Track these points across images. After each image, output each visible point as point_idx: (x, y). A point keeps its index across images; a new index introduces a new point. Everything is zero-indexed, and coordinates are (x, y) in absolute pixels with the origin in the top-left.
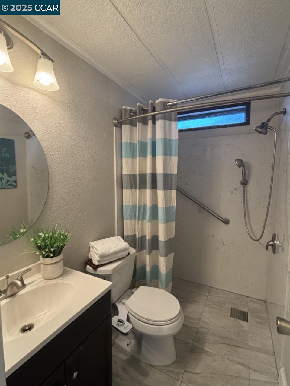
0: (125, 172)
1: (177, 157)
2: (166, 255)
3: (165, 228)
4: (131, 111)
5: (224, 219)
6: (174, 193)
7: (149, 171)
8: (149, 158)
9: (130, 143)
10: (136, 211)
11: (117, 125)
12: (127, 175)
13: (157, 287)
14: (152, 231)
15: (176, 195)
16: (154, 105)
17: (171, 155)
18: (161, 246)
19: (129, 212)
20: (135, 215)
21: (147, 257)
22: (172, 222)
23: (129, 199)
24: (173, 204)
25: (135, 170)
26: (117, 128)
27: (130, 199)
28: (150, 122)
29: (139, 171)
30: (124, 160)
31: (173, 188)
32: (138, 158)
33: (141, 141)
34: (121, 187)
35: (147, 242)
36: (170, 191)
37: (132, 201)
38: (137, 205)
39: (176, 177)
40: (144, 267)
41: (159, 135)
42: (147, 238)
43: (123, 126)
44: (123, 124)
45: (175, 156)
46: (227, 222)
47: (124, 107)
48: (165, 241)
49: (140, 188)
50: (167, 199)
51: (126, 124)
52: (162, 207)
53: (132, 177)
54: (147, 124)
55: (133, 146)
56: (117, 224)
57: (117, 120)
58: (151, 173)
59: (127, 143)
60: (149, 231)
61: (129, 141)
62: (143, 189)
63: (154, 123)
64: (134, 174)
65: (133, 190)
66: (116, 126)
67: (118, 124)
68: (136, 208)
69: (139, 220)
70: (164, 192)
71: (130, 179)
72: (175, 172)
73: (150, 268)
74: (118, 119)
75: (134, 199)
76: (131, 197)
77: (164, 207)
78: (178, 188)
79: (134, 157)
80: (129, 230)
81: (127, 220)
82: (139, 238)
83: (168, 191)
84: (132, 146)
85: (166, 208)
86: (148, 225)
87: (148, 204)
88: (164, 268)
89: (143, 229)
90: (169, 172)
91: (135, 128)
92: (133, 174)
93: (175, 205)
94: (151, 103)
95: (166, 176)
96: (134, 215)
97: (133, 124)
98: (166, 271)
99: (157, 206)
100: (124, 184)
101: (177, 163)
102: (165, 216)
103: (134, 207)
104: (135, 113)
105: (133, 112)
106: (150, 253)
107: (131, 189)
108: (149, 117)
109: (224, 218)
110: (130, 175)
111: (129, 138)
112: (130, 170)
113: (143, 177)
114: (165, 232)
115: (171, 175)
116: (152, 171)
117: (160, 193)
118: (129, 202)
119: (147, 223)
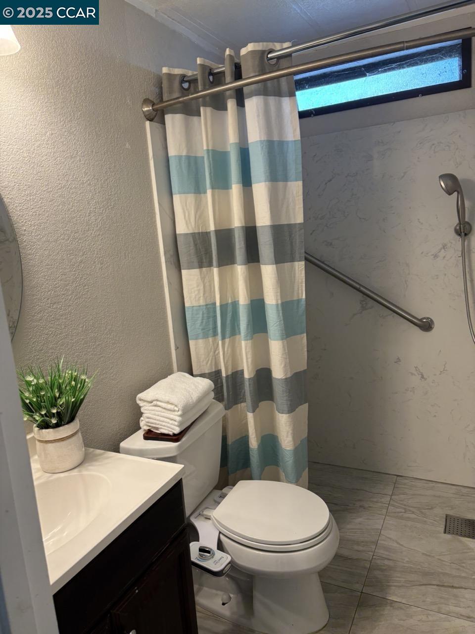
0: (182, 228)
1: (300, 183)
2: (291, 409)
3: (285, 350)
4: (183, 79)
5: (421, 320)
6: (299, 268)
7: (237, 221)
8: (236, 190)
9: (188, 157)
10: (215, 317)
11: (152, 117)
12: (187, 234)
13: (277, 479)
14: (255, 361)
15: (303, 272)
16: (237, 61)
17: (286, 179)
18: (279, 391)
19: (199, 322)
20: (215, 328)
21: (250, 416)
22: (298, 337)
23: (196, 292)
24: (298, 294)
25: (205, 223)
26: (155, 124)
27: (199, 290)
28: (231, 104)
29: (215, 224)
30: (177, 198)
31: (297, 256)
32: (209, 192)
33: (213, 150)
34: (177, 264)
35: (247, 384)
36: (289, 264)
37: (204, 294)
38: (218, 304)
39: (303, 231)
40: (244, 441)
41: (255, 134)
42: (247, 375)
43: (168, 118)
44: (167, 113)
45: (296, 180)
46: (426, 326)
47: (165, 70)
48: (286, 379)
49: (220, 265)
50: (283, 282)
51: (174, 112)
52: (274, 302)
53: (200, 239)
54: (225, 108)
55: (196, 163)
56: (176, 350)
57: (153, 105)
58: (242, 227)
59: (180, 157)
60: (250, 360)
61: (184, 154)
62: (227, 265)
63: (241, 104)
64: (204, 231)
65: (204, 269)
66: (151, 120)
67: (154, 113)
68: (215, 312)
69: (223, 338)
70: (276, 267)
71: (196, 245)
72: (300, 219)
73: (257, 441)
74: (155, 101)
75: (208, 289)
76: (202, 287)
77: (280, 302)
78: (307, 256)
79: (198, 190)
80: (203, 361)
81: (196, 339)
82: (227, 377)
83: (286, 264)
84: (192, 163)
85: (282, 304)
86: (246, 347)
87: (243, 299)
88: (290, 438)
89: (234, 356)
90: (284, 221)
91: (195, 119)
92: (201, 231)
93: (304, 297)
94: (230, 56)
95: (279, 231)
96: (211, 326)
97: (190, 110)
98: (295, 445)
99: (264, 302)
100: (183, 259)
101: (301, 197)
102: (282, 322)
103: (210, 308)
104: (193, 81)
105: (186, 81)
106: (254, 409)
107: (201, 266)
108: (228, 93)
109: (420, 318)
110: (193, 235)
111: (184, 145)
112: (193, 224)
113: (225, 236)
114: (286, 358)
115: (290, 226)
116: (245, 223)
117: (268, 272)
118: (197, 299)
119: (243, 343)
